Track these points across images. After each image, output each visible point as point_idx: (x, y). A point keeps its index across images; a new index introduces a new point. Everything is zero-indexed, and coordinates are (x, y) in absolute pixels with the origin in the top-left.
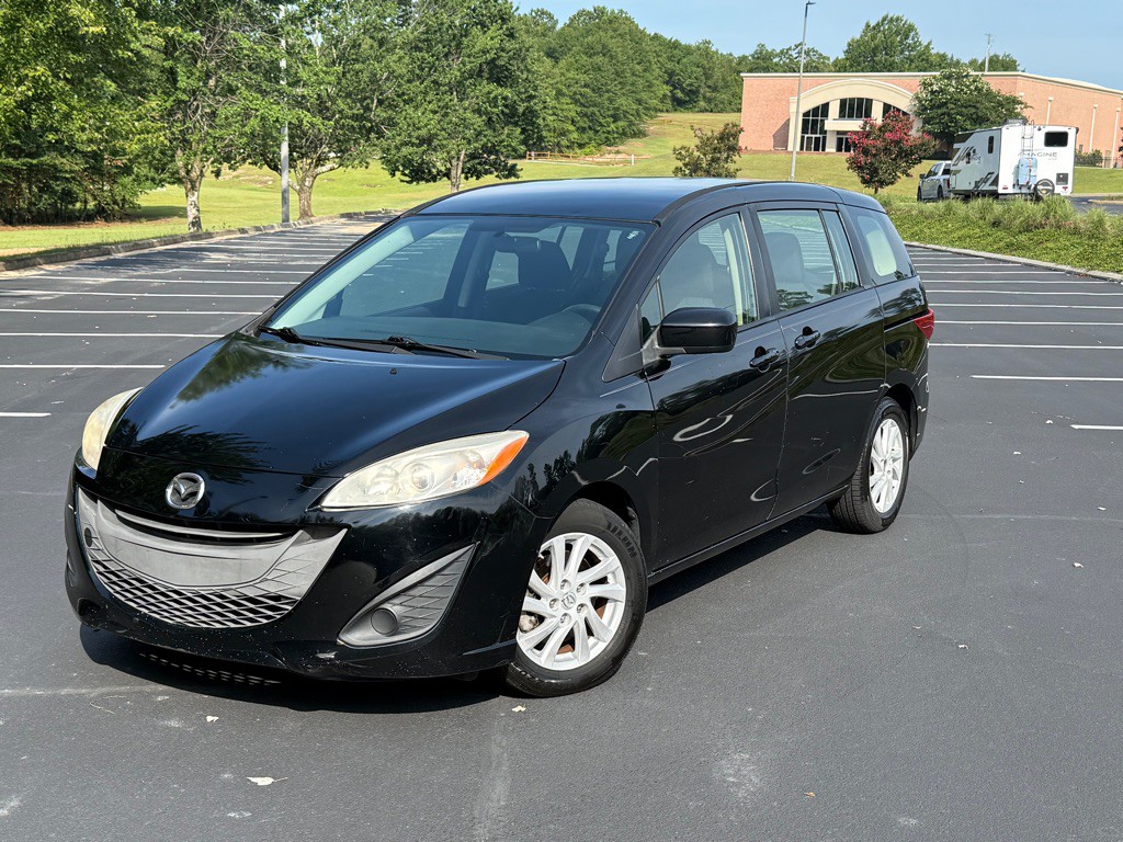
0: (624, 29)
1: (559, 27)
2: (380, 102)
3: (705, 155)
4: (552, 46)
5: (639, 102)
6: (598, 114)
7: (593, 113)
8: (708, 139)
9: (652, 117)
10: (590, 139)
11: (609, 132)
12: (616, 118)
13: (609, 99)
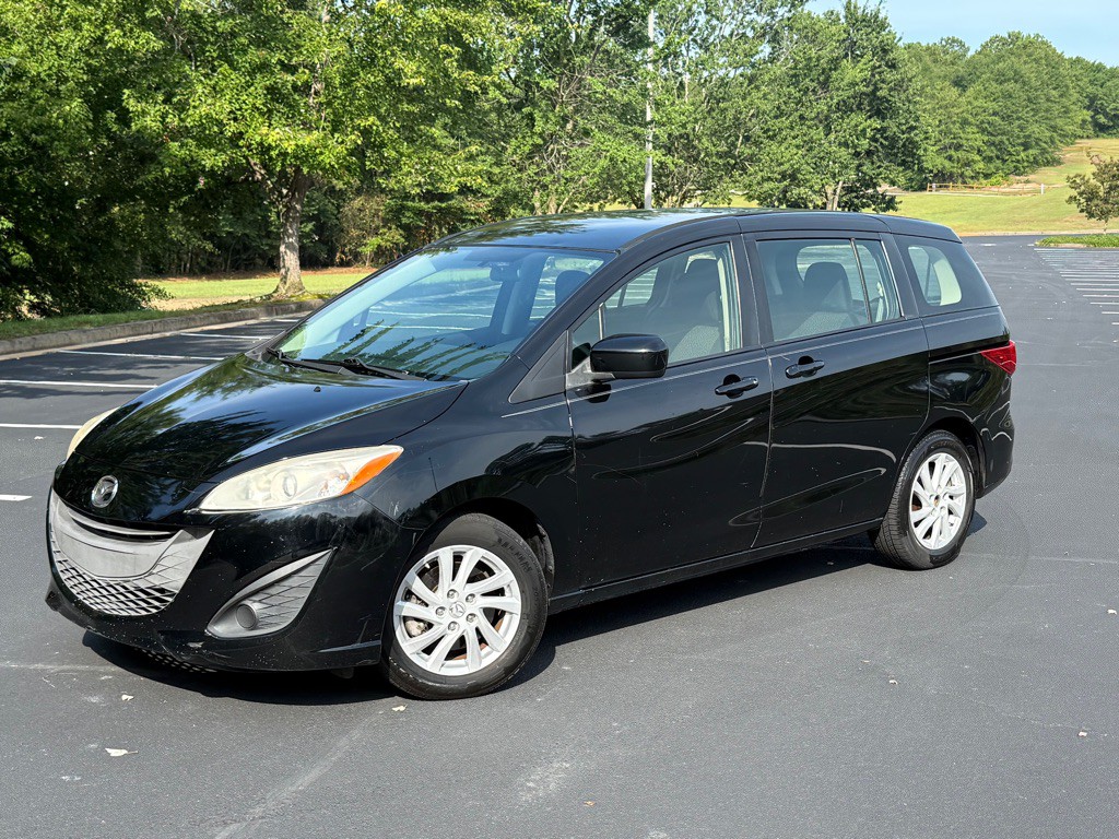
0: (1040, 53)
1: (970, 54)
2: (747, 139)
3: (1102, 183)
4: (960, 74)
5: (1054, 128)
6: (1007, 143)
7: (1002, 142)
8: (1106, 166)
9: (1067, 144)
10: (998, 169)
11: (1018, 161)
12: (1026, 146)
13: (1019, 126)
